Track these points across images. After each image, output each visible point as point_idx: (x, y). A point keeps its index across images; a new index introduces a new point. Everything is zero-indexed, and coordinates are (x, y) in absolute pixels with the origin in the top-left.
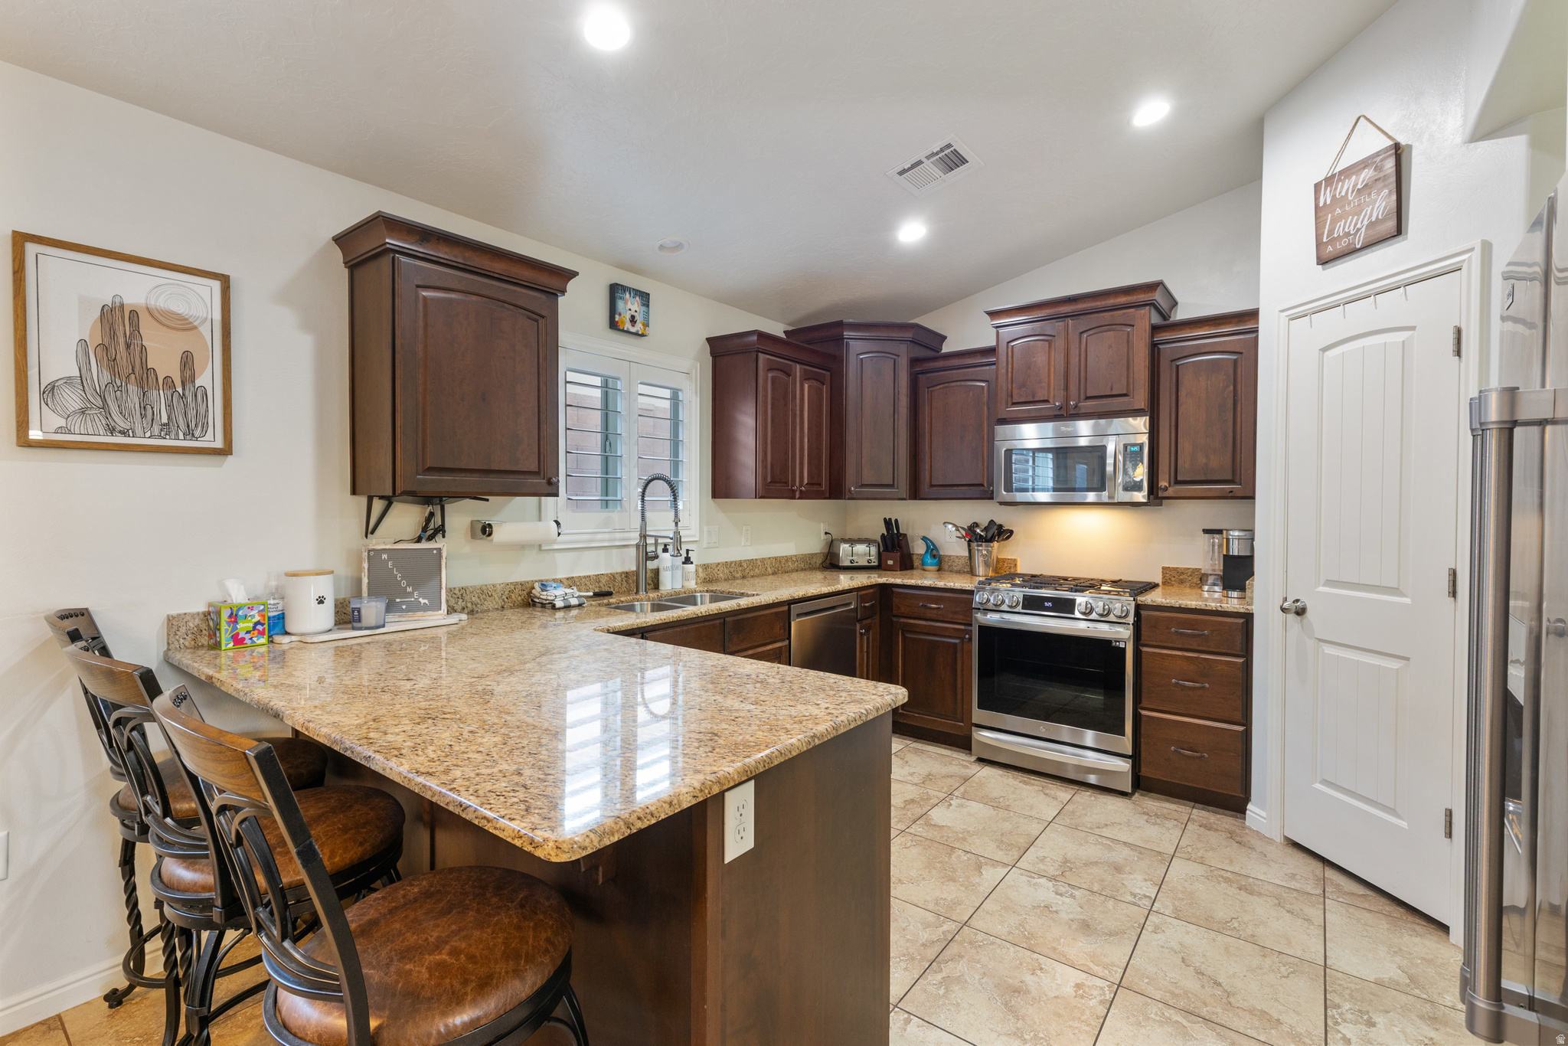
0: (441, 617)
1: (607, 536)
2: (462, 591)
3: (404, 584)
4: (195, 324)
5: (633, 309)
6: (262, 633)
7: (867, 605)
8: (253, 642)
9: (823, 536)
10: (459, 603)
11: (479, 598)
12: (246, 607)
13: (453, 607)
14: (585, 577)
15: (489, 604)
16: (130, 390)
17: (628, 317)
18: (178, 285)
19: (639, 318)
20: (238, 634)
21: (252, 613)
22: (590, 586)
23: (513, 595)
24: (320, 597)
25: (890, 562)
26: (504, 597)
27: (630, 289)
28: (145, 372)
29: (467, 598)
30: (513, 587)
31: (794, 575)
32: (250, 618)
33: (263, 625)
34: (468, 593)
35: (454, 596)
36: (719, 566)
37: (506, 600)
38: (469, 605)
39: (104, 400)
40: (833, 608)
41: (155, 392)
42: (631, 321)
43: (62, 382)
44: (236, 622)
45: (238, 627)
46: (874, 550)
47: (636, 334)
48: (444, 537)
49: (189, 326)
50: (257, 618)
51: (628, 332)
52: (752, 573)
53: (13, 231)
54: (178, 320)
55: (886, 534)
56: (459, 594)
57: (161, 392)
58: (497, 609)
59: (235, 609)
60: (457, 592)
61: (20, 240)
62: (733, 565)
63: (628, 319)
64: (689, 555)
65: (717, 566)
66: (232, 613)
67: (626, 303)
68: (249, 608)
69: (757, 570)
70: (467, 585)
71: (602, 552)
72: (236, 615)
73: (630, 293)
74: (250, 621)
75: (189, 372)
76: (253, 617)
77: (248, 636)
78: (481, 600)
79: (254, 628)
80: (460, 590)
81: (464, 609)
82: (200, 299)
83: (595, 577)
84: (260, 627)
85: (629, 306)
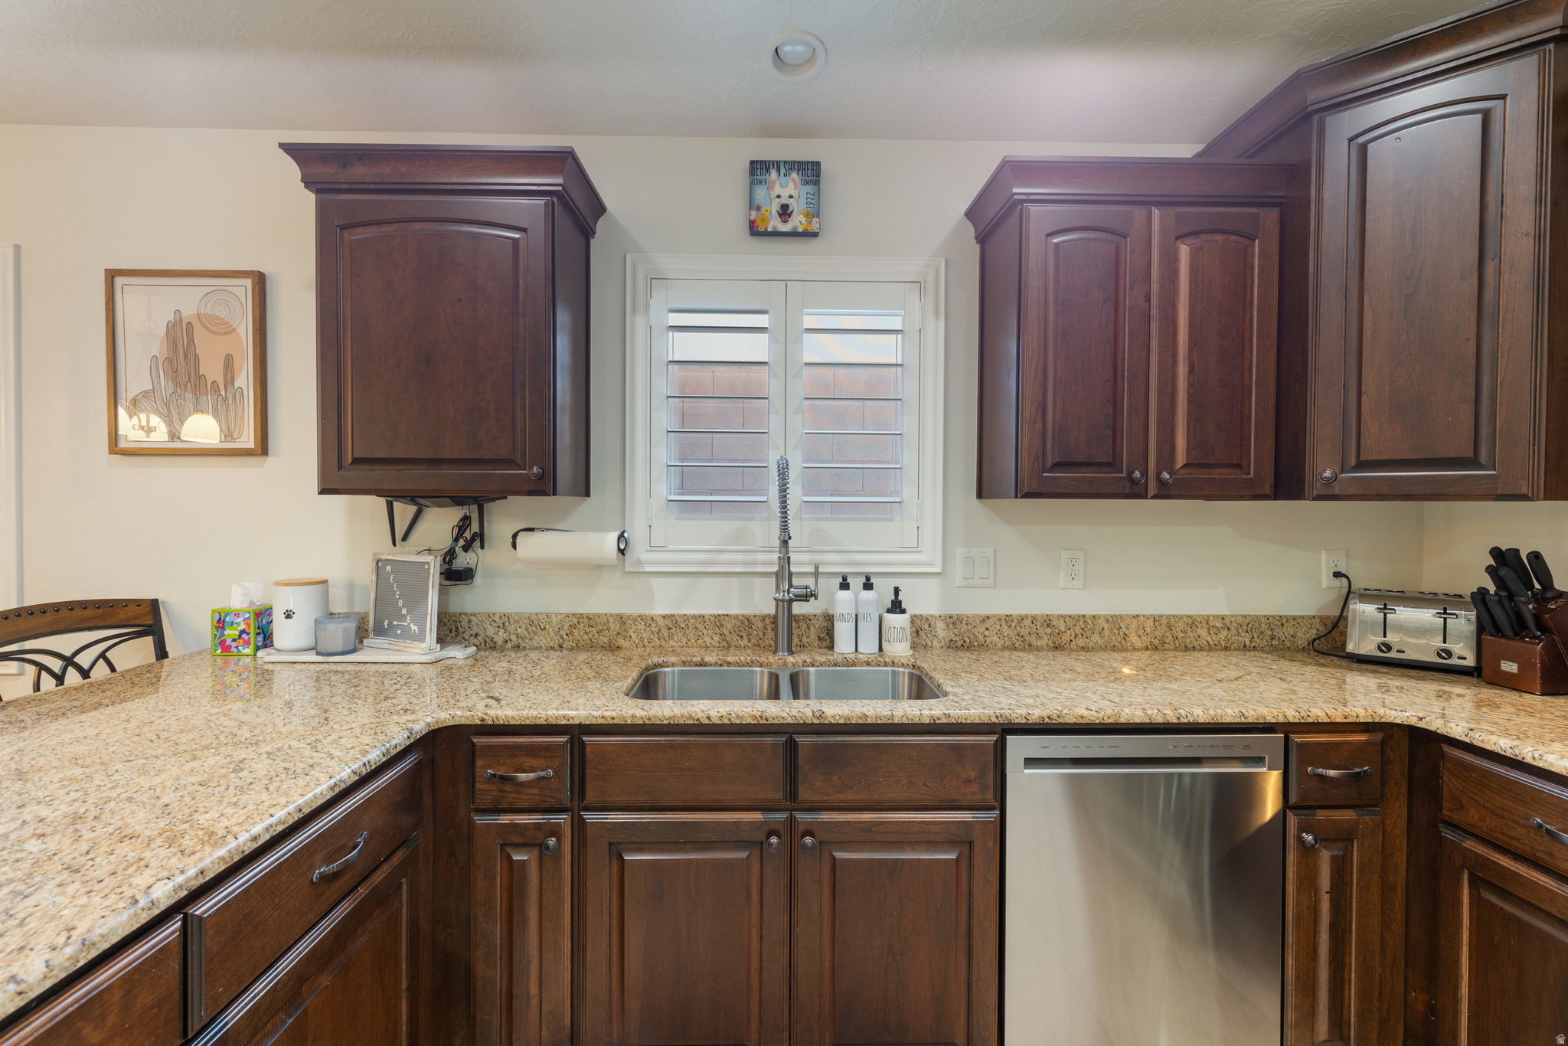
0: (419, 651)
1: (739, 557)
2: (504, 619)
3: (400, 603)
4: (234, 326)
5: (785, 193)
6: (247, 643)
7: (1332, 773)
8: (239, 651)
9: (1326, 580)
10: (500, 634)
11: (527, 629)
12: (233, 614)
13: (493, 638)
14: (694, 617)
15: (541, 640)
16: (187, 398)
17: (775, 207)
18: (220, 290)
19: (798, 207)
20: (225, 640)
21: (238, 620)
22: (705, 631)
23: (576, 632)
24: (287, 611)
25: (1509, 667)
26: (562, 632)
27: (777, 165)
28: (198, 378)
29: (511, 628)
30: (575, 621)
31: (1202, 659)
32: (235, 626)
33: (248, 634)
34: (512, 622)
35: (492, 623)
36: (988, 624)
37: (565, 637)
38: (514, 638)
39: (169, 410)
40: (1196, 761)
41: (205, 397)
42: (780, 215)
43: (140, 396)
44: (223, 628)
45: (225, 633)
46: (1464, 622)
47: (794, 234)
48: (482, 547)
49: (229, 329)
50: (243, 627)
51: (776, 234)
52: (1081, 642)
53: (106, 270)
54: (223, 324)
55: (1492, 589)
56: (500, 622)
57: (209, 396)
58: (553, 648)
59: (223, 615)
60: (497, 619)
61: (111, 275)
62: (1028, 622)
63: (774, 212)
64: (900, 598)
65: (983, 621)
66: (220, 619)
67: (771, 188)
68: (235, 615)
69: (1095, 638)
70: (510, 611)
71: (735, 580)
72: (224, 621)
73: (779, 170)
74: (236, 629)
75: (230, 375)
76: (238, 624)
77: (234, 644)
78: (529, 633)
79: (240, 637)
80: (500, 618)
81: (507, 642)
82: (237, 301)
83: (713, 619)
84: (245, 636)
85: (778, 190)
